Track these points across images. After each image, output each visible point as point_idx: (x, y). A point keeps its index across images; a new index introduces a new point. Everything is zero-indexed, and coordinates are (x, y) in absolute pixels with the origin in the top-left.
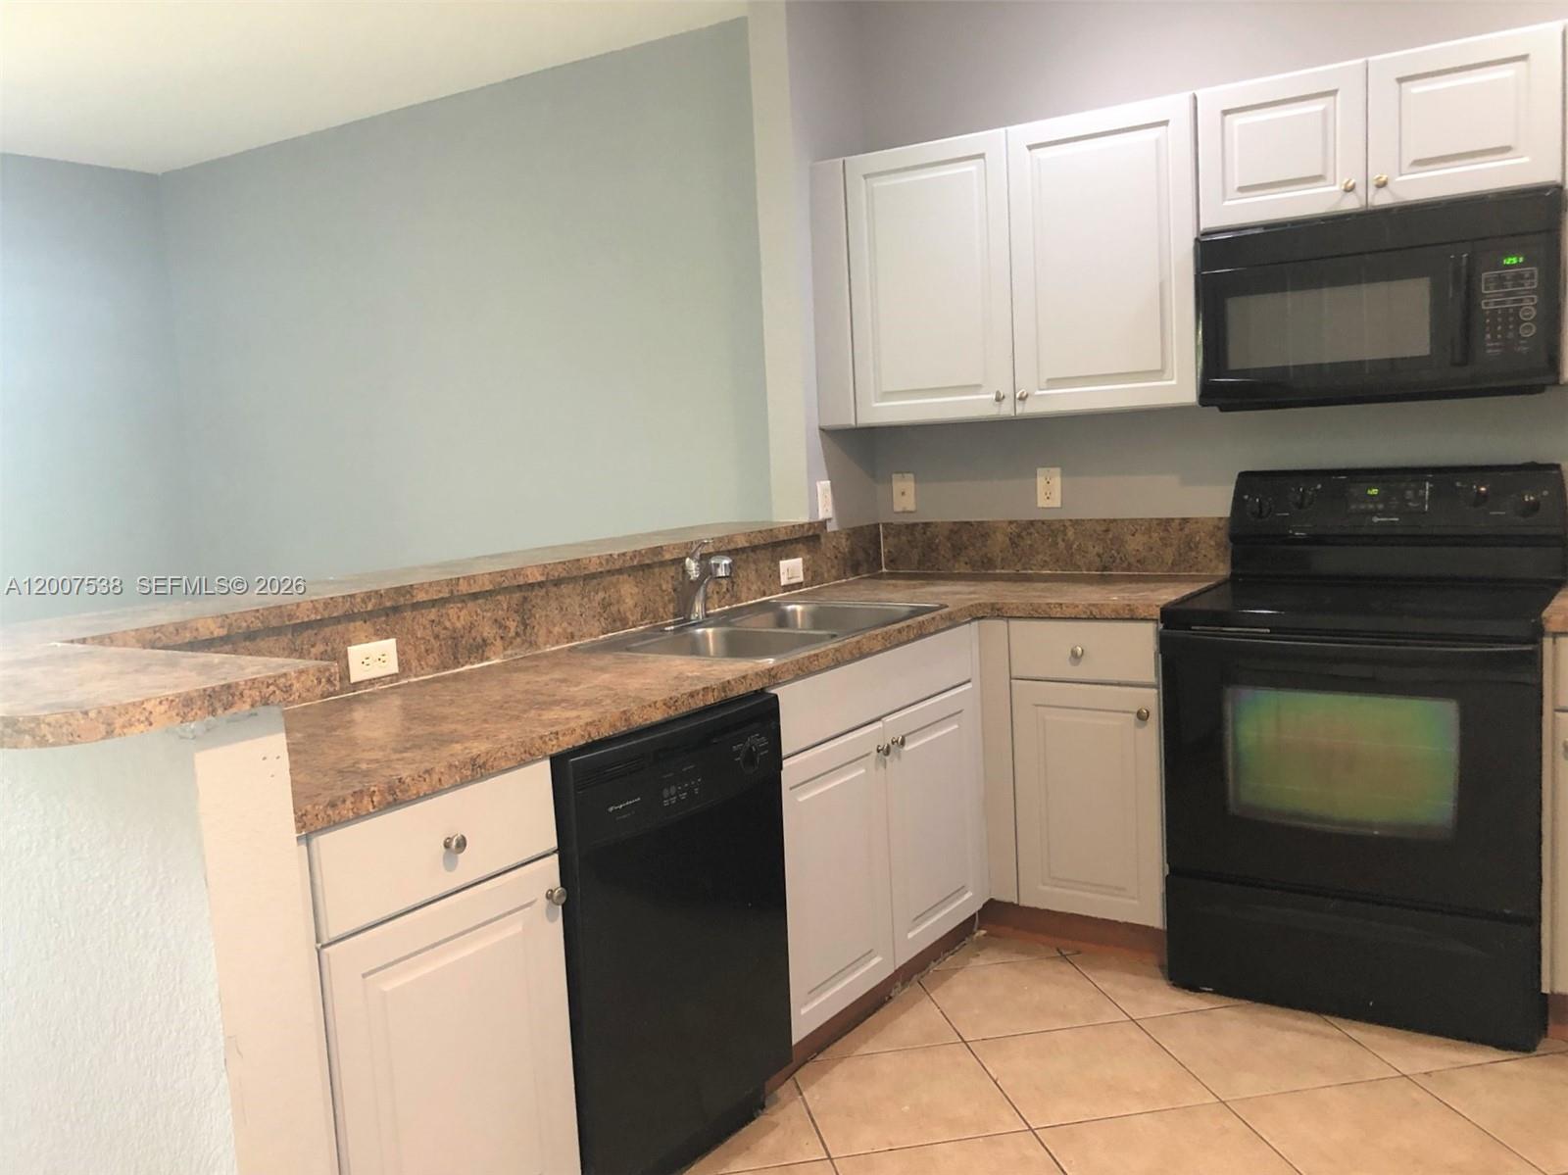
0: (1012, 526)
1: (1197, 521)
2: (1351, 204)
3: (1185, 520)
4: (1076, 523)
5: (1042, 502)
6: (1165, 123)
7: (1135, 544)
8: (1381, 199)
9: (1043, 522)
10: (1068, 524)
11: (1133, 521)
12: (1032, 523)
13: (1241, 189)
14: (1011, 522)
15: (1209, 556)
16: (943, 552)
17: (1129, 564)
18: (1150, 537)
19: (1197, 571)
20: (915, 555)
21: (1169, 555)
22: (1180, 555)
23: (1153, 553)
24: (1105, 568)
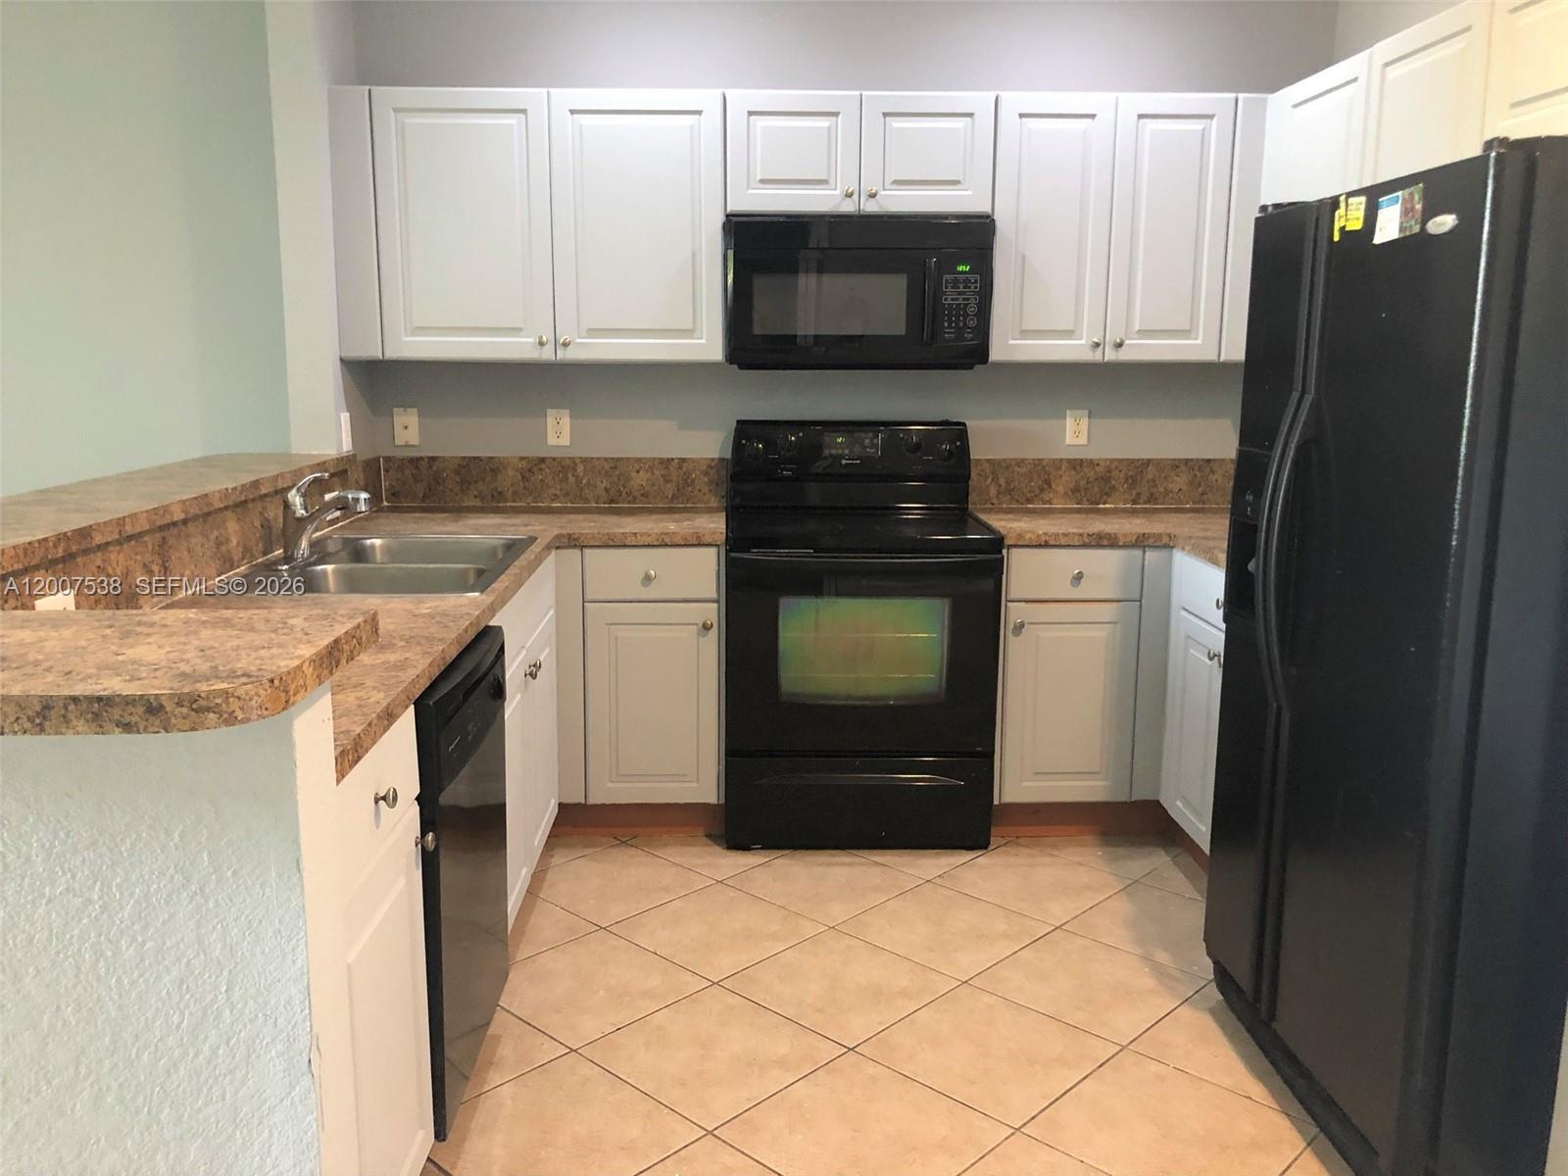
0: (524, 462)
1: (693, 460)
2: (848, 207)
3: (683, 460)
4: (584, 460)
5: (552, 440)
6: (699, 113)
7: (639, 480)
8: (870, 207)
9: (554, 459)
10: (578, 461)
11: (639, 460)
12: (543, 460)
13: (762, 181)
14: (522, 459)
15: (703, 491)
16: (450, 486)
17: (634, 498)
18: (653, 474)
19: (693, 503)
20: (420, 489)
21: (670, 489)
22: (678, 490)
23: (656, 488)
24: (612, 501)
